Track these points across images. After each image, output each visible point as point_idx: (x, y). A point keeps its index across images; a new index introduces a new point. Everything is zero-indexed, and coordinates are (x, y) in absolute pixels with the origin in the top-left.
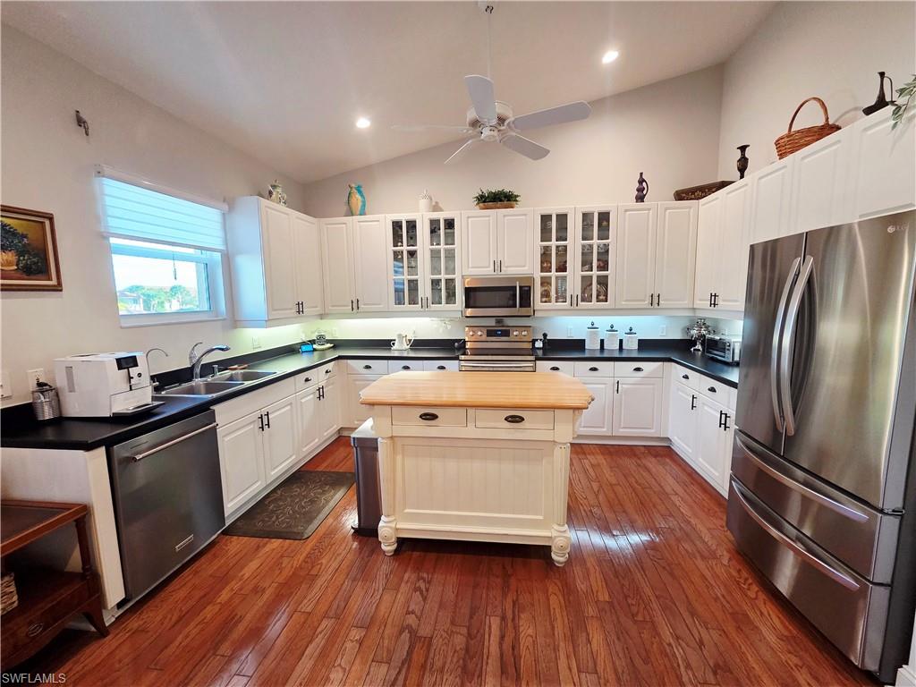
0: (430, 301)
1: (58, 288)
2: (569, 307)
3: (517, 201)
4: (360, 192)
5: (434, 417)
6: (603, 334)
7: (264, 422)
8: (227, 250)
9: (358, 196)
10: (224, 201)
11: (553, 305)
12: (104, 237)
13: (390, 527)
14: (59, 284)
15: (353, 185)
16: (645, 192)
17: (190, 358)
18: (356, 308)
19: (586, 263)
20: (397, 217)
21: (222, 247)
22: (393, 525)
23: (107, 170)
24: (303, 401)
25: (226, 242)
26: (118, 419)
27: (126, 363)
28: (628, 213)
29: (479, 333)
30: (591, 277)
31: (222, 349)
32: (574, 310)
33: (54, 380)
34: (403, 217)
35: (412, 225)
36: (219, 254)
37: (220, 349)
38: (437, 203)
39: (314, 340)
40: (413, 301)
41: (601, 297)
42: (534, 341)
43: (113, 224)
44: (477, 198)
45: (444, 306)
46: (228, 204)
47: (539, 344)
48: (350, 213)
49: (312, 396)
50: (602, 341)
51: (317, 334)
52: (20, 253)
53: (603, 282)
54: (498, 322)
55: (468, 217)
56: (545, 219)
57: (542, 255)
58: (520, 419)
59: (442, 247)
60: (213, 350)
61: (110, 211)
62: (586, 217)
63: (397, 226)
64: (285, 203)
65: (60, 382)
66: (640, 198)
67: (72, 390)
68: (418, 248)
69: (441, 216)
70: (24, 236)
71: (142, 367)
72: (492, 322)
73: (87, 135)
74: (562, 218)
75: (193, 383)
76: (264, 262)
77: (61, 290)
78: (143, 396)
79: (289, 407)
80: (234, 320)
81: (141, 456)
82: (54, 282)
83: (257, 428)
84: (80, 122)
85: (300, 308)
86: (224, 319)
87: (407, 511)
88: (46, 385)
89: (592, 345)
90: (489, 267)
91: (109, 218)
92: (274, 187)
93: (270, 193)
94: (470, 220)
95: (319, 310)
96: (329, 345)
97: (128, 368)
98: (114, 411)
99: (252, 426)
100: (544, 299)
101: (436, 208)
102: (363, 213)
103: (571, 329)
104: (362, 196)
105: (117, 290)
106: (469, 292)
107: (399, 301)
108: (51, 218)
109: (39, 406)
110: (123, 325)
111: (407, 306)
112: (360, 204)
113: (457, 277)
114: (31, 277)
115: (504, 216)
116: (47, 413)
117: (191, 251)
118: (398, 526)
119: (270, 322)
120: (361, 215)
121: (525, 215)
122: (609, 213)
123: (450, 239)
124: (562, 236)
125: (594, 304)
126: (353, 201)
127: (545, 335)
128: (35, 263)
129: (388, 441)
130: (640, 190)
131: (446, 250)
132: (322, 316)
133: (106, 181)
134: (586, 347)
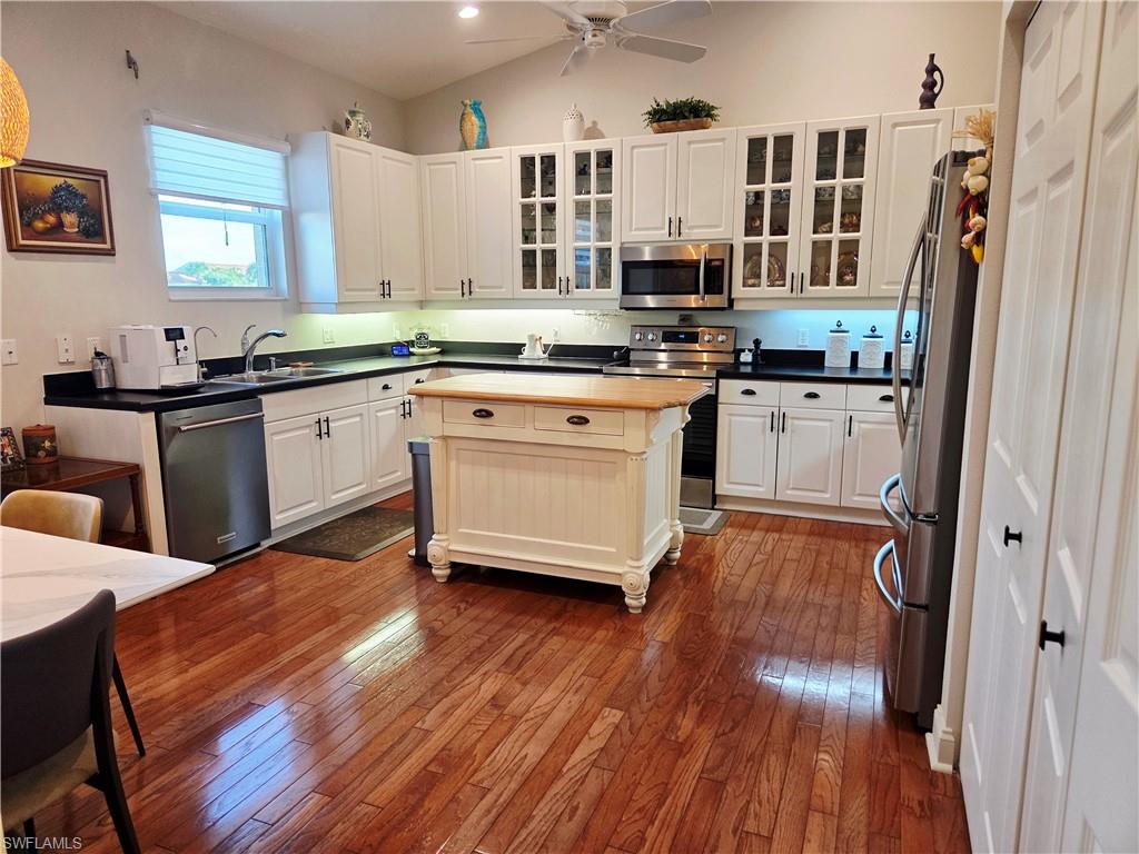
0: (572, 284)
1: (111, 252)
2: (788, 294)
3: (711, 116)
4: (478, 112)
5: (489, 414)
6: (855, 342)
7: (323, 429)
8: (290, 207)
9: (474, 118)
10: (286, 140)
11: (764, 289)
12: (153, 194)
13: (442, 547)
14: (113, 248)
15: (468, 102)
16: (936, 90)
17: (243, 344)
18: (467, 292)
19: (822, 219)
20: (528, 150)
21: (285, 204)
22: (444, 544)
23: (155, 116)
24: (379, 414)
25: (289, 197)
26: (166, 391)
27: (174, 334)
28: (898, 128)
29: (650, 337)
30: (829, 243)
31: (278, 335)
32: (799, 300)
33: (110, 350)
34: (537, 150)
35: (549, 162)
36: (280, 212)
37: (274, 334)
38: (595, 123)
39: (413, 341)
40: (549, 282)
41: (848, 278)
42: (737, 352)
43: (162, 178)
44: (649, 113)
45: (593, 292)
46: (291, 143)
47: (746, 357)
48: (465, 147)
49: (393, 411)
50: (855, 356)
51: (416, 331)
52: (81, 216)
53: (850, 250)
54: (683, 319)
55: (633, 148)
56: (756, 145)
57: (748, 207)
58: (584, 421)
59: (593, 197)
60: (267, 335)
61: (158, 163)
62: (827, 139)
63: (527, 163)
64: (367, 136)
65: (115, 352)
66: (928, 101)
67: (125, 361)
68: (557, 199)
69: (593, 146)
70: (83, 196)
71: (188, 340)
72: (672, 320)
73: (137, 77)
74: (784, 143)
75: (245, 376)
76: (335, 224)
77: (114, 255)
78: (189, 375)
79: (358, 419)
80: (298, 303)
81: (186, 428)
82: (108, 246)
83: (313, 435)
84: (131, 63)
85: (386, 289)
86: (285, 300)
87: (461, 530)
88: (102, 354)
89: (837, 361)
90: (663, 228)
91: (158, 173)
92: (353, 113)
93: (348, 123)
94: (635, 150)
95: (417, 295)
96: (434, 349)
97: (174, 340)
98: (164, 384)
99: (308, 431)
100: (751, 282)
101: (593, 133)
102: (484, 144)
103: (803, 334)
104: (482, 118)
105: (168, 270)
106: (628, 267)
107: (529, 282)
108: (105, 177)
109: (97, 373)
110: (172, 298)
111: (540, 291)
112: (477, 131)
113: (614, 244)
114: (90, 240)
115: (690, 143)
116: (104, 384)
117: (248, 209)
118: (451, 548)
119: (343, 306)
120: (478, 147)
121: (723, 140)
122: (865, 130)
123: (605, 184)
124: (783, 173)
125: (833, 289)
126: (467, 126)
127: (757, 342)
128: (93, 225)
129: (440, 442)
130: (929, 85)
131: (598, 202)
132: (422, 304)
133: (154, 128)
134: (826, 365)
